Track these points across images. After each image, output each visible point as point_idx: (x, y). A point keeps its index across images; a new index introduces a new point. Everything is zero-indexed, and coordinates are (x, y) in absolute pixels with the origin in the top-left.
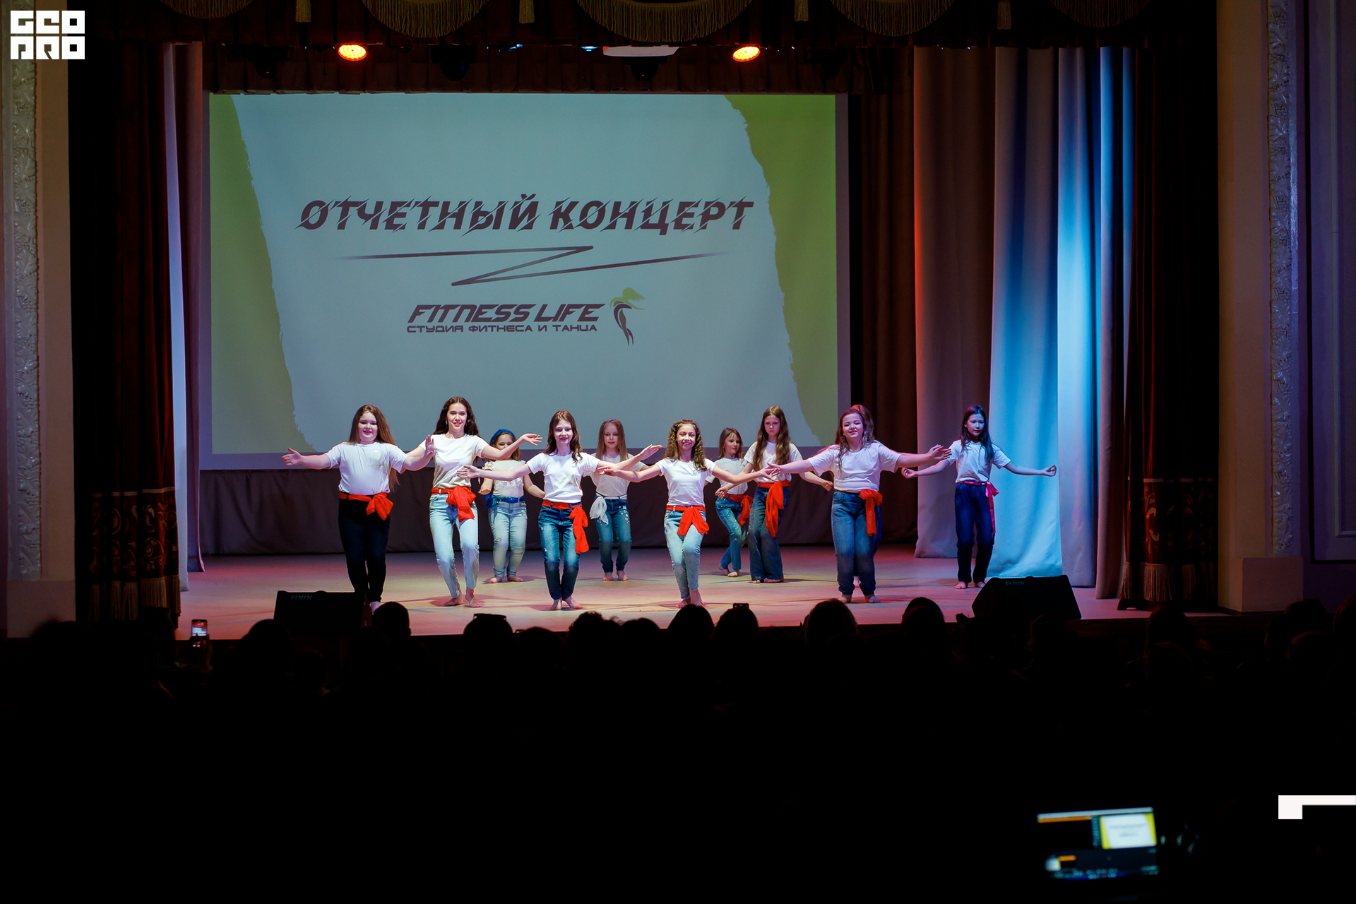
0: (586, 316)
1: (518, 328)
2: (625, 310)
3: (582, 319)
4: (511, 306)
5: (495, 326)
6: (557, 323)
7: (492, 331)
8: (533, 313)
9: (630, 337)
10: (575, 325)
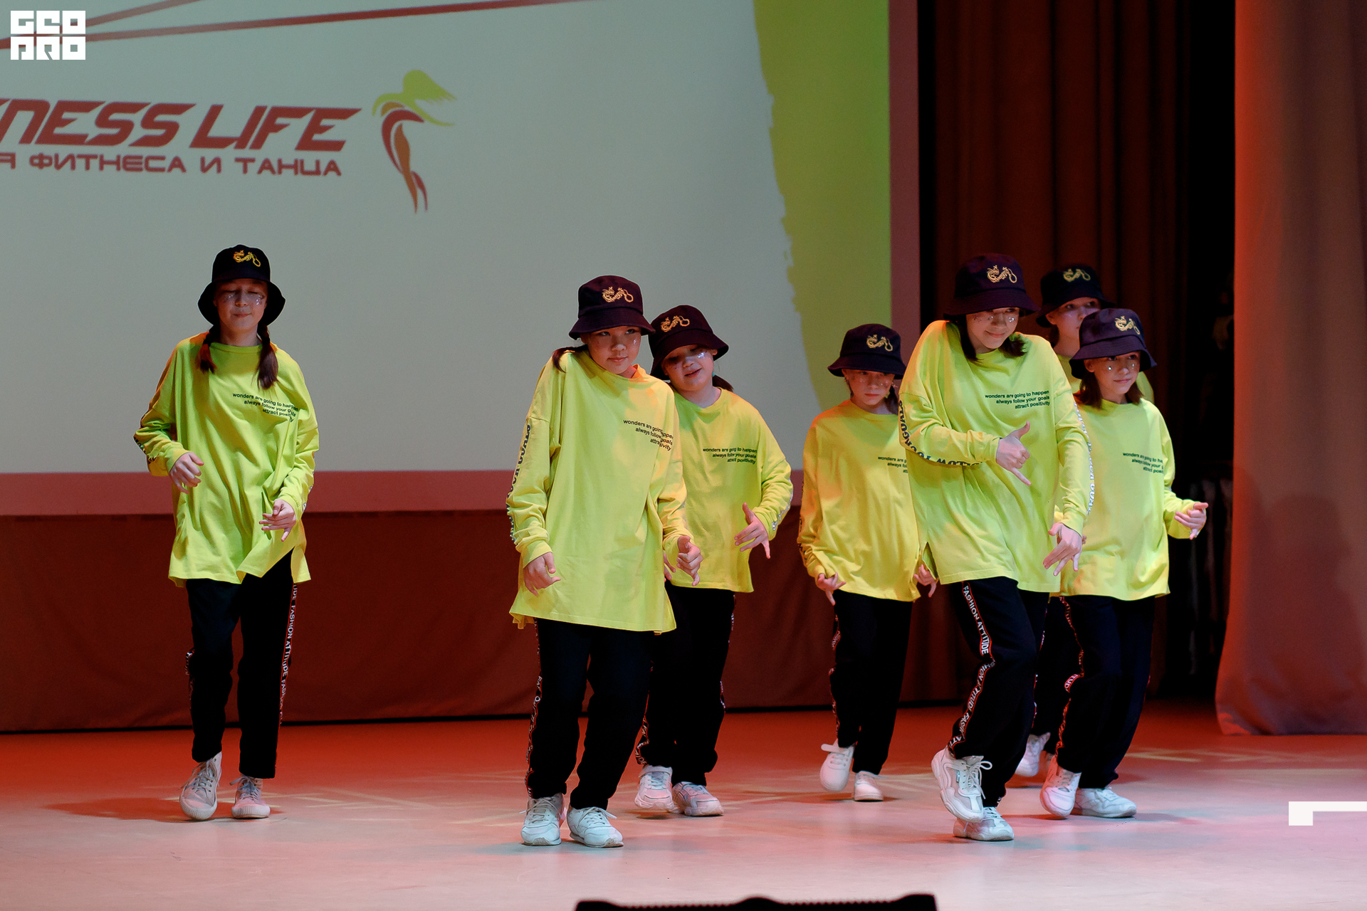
0: (317, 137)
1: (152, 164)
2: (408, 127)
3: (306, 143)
4: (134, 108)
5: (95, 157)
6: (247, 153)
7: (88, 167)
8: (189, 124)
9: (419, 193)
10: (288, 161)
